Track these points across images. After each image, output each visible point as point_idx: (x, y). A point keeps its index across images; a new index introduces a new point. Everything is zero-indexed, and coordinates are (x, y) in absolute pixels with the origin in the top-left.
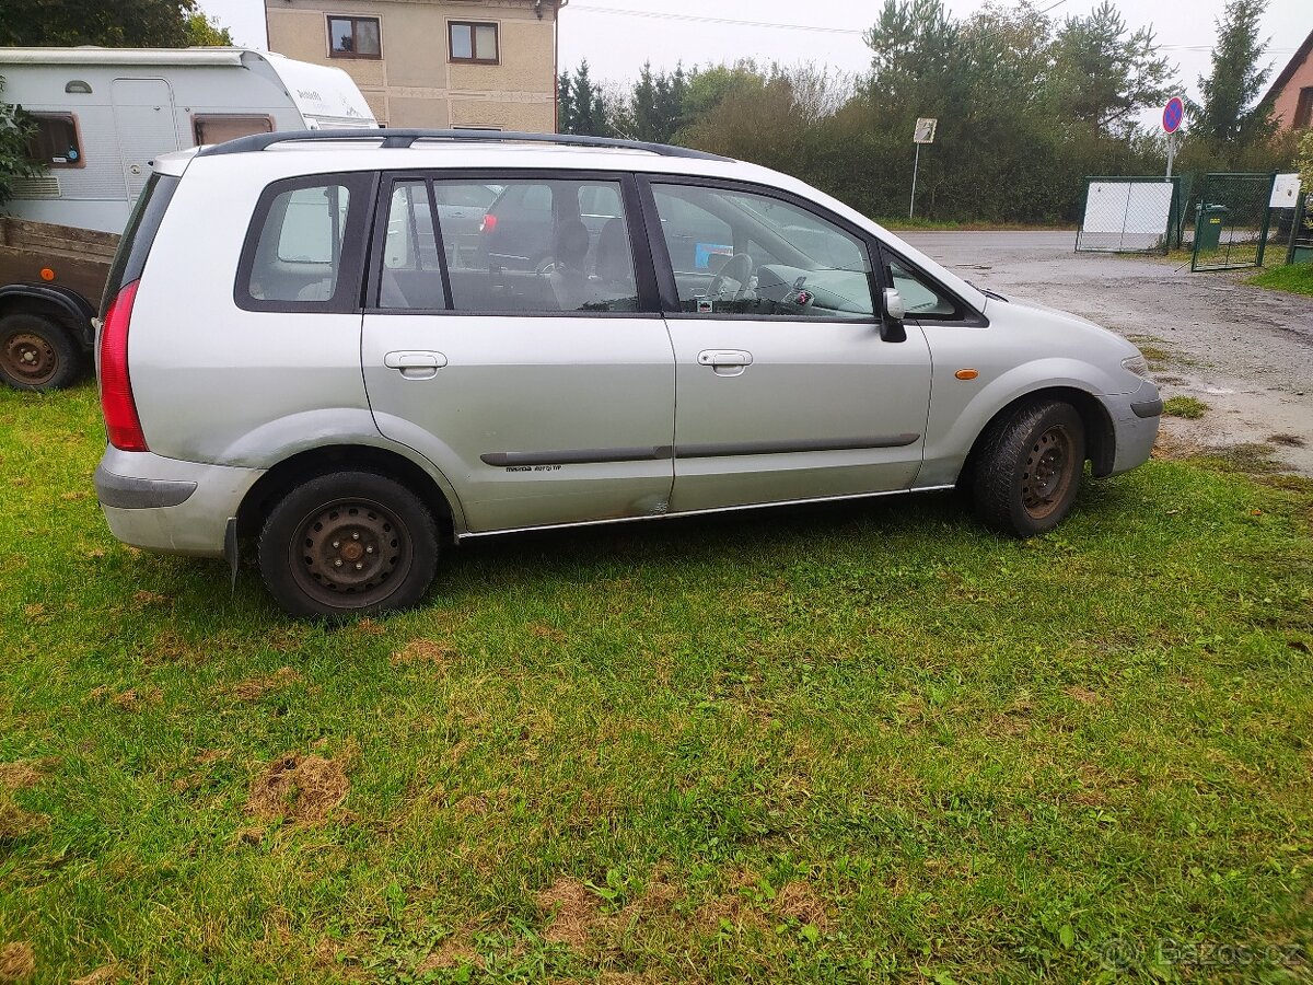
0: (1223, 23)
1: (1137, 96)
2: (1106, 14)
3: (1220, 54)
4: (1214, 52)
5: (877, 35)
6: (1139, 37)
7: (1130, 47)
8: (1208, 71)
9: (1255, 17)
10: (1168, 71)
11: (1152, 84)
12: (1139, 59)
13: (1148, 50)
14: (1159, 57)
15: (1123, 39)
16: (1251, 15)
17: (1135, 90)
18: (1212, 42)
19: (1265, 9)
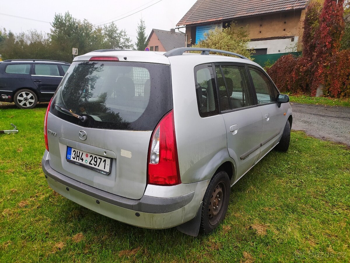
0: (138, 31)
1: (124, 46)
2: (113, 25)
3: (139, 38)
4: (137, 38)
5: (55, 24)
6: (122, 32)
7: (120, 34)
8: (136, 41)
9: (144, 30)
10: (130, 41)
11: (127, 43)
12: (124, 37)
13: (125, 35)
14: (128, 37)
15: (118, 32)
16: (143, 30)
17: (123, 44)
18: (137, 35)
19: (146, 28)
